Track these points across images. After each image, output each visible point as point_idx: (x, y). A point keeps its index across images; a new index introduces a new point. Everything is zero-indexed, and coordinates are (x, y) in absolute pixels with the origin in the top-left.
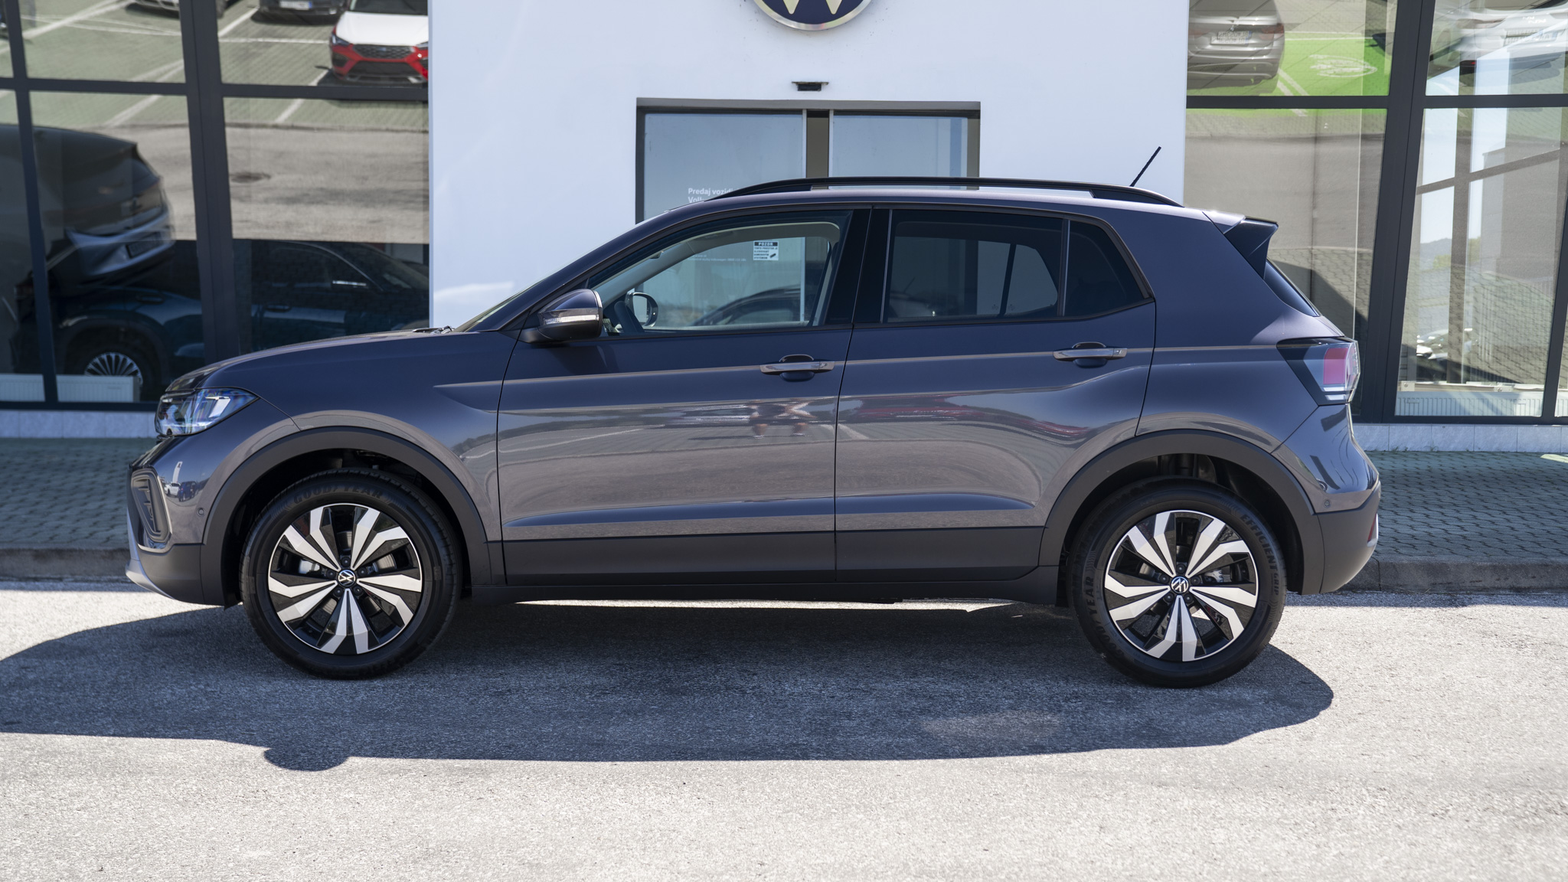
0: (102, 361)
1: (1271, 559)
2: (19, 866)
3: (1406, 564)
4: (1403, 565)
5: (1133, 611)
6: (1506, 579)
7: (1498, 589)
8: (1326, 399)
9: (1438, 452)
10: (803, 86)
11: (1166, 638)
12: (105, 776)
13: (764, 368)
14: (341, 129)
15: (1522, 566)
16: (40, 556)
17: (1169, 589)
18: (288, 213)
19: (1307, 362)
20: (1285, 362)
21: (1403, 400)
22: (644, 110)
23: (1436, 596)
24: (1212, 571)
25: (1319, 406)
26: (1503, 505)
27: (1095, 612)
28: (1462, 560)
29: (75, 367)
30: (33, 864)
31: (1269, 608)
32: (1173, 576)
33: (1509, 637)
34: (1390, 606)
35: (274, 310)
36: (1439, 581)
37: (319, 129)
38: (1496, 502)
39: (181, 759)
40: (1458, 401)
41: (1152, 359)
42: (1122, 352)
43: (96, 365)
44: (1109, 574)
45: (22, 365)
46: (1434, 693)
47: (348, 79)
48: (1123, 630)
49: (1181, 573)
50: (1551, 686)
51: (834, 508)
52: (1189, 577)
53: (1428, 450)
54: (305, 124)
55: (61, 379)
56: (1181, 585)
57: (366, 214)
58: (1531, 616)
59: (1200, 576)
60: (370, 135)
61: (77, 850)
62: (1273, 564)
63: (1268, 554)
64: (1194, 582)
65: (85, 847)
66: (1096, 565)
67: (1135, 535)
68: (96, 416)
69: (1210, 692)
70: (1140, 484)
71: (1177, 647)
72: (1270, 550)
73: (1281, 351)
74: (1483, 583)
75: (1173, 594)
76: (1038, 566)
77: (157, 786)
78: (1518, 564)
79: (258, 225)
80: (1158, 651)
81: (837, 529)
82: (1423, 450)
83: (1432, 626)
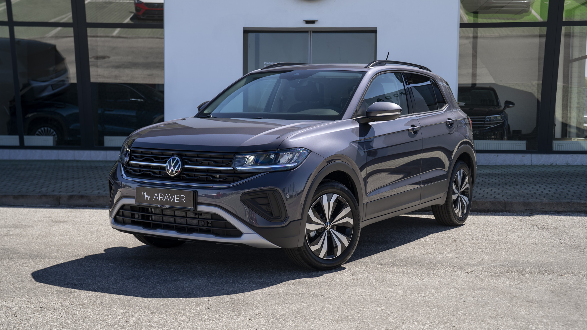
0: (42, 131)
2: (6, 279)
4: (515, 203)
6: (554, 208)
7: (551, 211)
9: (570, 165)
10: (308, 22)
12: (34, 259)
14: (139, 38)
16: (15, 197)
18: (116, 72)
22: (247, 32)
29: (31, 132)
30: (11, 279)
35: (109, 111)
36: (528, 208)
37: (130, 38)
39: (59, 255)
43: (40, 132)
45: (11, 132)
47: (142, 17)
53: (566, 164)
54: (124, 36)
55: (26, 137)
57: (147, 72)
60: (150, 40)
61: (24, 276)
65: (27, 275)
68: (39, 151)
77: (50, 261)
78: (559, 203)
79: (104, 77)
82: (564, 164)
83: (516, 223)
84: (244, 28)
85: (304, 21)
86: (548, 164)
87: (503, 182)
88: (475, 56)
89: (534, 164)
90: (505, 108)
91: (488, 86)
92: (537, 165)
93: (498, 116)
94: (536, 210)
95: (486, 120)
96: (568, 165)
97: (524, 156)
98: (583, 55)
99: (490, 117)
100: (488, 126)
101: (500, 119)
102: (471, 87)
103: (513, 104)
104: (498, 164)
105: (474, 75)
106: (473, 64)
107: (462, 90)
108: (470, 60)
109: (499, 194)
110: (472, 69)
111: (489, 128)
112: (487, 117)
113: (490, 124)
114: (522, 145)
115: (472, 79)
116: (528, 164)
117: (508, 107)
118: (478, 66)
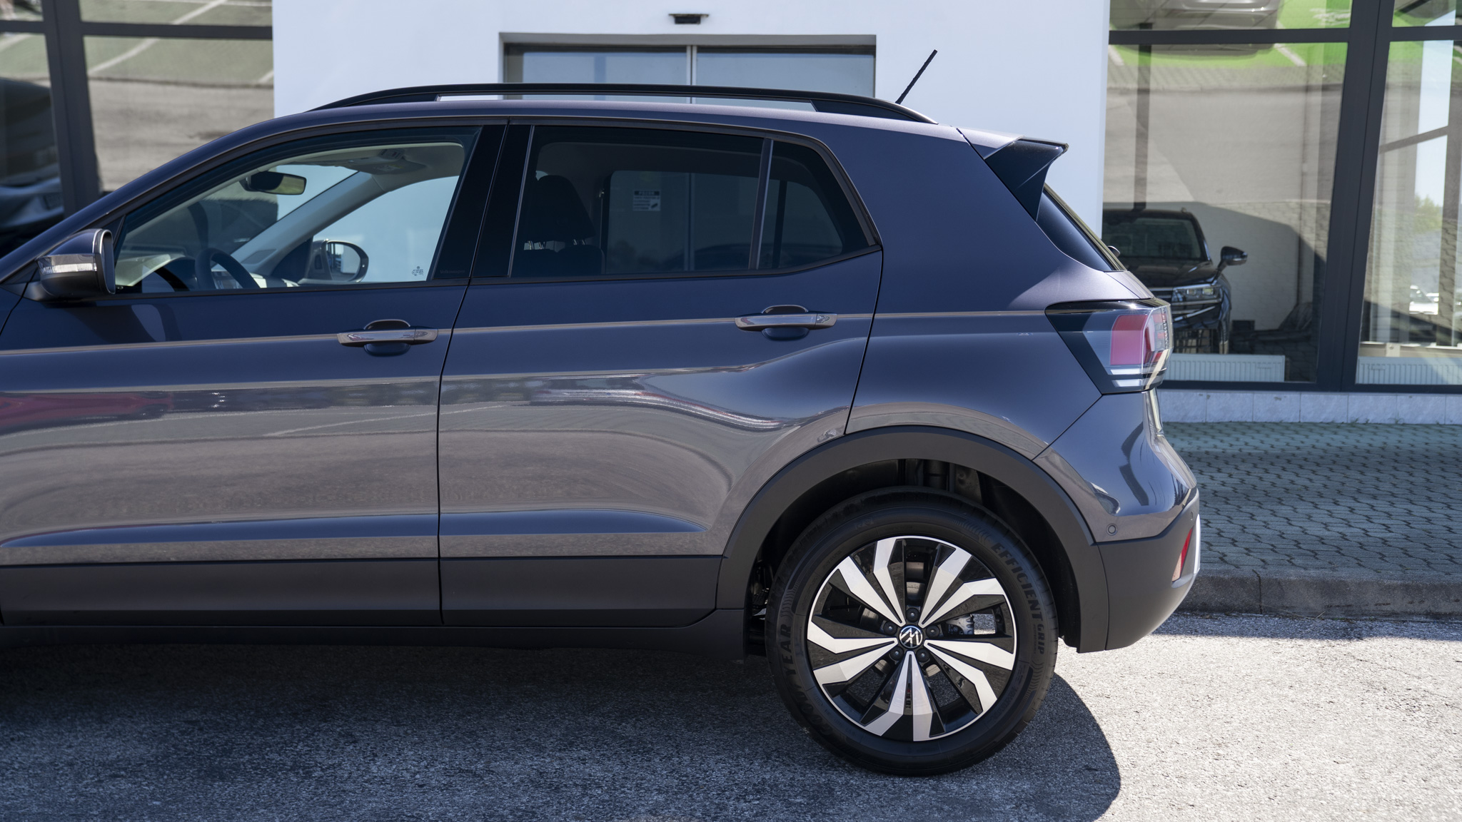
1: (1034, 604)
3: (1295, 581)
4: (1291, 582)
5: (848, 670)
6: (1422, 602)
7: (1411, 614)
8: (1113, 386)
9: (1404, 424)
10: (681, 19)
11: (891, 710)
13: (344, 338)
15: (1442, 586)
17: (896, 642)
19: (1089, 334)
20: (1055, 334)
21: (1366, 366)
22: (510, 47)
23: (1329, 623)
24: (957, 618)
25: (1103, 395)
26: (1451, 495)
27: (794, 672)
28: (1367, 575)
31: (1031, 671)
32: (901, 625)
33: (1402, 692)
34: (1265, 636)
36: (1336, 602)
38: (1445, 490)
40: (1435, 368)
41: (871, 328)
42: (830, 319)
44: (812, 621)
46: (1262, 791)
48: (832, 697)
49: (912, 621)
50: (1434, 781)
51: (438, 527)
52: (923, 626)
53: (1393, 422)
56: (912, 636)
58: (1441, 658)
59: (940, 626)
62: (1037, 612)
63: (1031, 599)
64: (929, 633)
66: (794, 609)
67: (848, 569)
69: (950, 785)
70: (857, 500)
71: (906, 721)
72: (1032, 593)
73: (1051, 318)
74: (1392, 606)
75: (902, 648)
76: (715, 609)
78: (1436, 583)
80: (879, 727)
81: (442, 556)
82: (1387, 422)
83: (1306, 670)
84: (502, 35)
85: (670, 15)
86: (1345, 422)
87: (1235, 490)
88: (1142, 135)
89: (1307, 421)
90: (1221, 266)
91: (1177, 209)
92: (1315, 424)
93: (1207, 288)
94: (1363, 608)
95: (1175, 297)
96: (1399, 422)
97: (1280, 399)
98: (1411, 134)
99: (1186, 290)
100: (1180, 312)
101: (1210, 295)
102: (1133, 211)
103: (1240, 254)
104: (1209, 420)
105: (1140, 182)
106: (1137, 156)
107: (1112, 217)
108: (1130, 145)
109: (1234, 542)
110: (1136, 167)
111: (1181, 318)
112: (1175, 289)
113: (1185, 307)
114: (1271, 366)
115: (1136, 191)
116: (1291, 421)
117: (1231, 263)
118: (1150, 159)
